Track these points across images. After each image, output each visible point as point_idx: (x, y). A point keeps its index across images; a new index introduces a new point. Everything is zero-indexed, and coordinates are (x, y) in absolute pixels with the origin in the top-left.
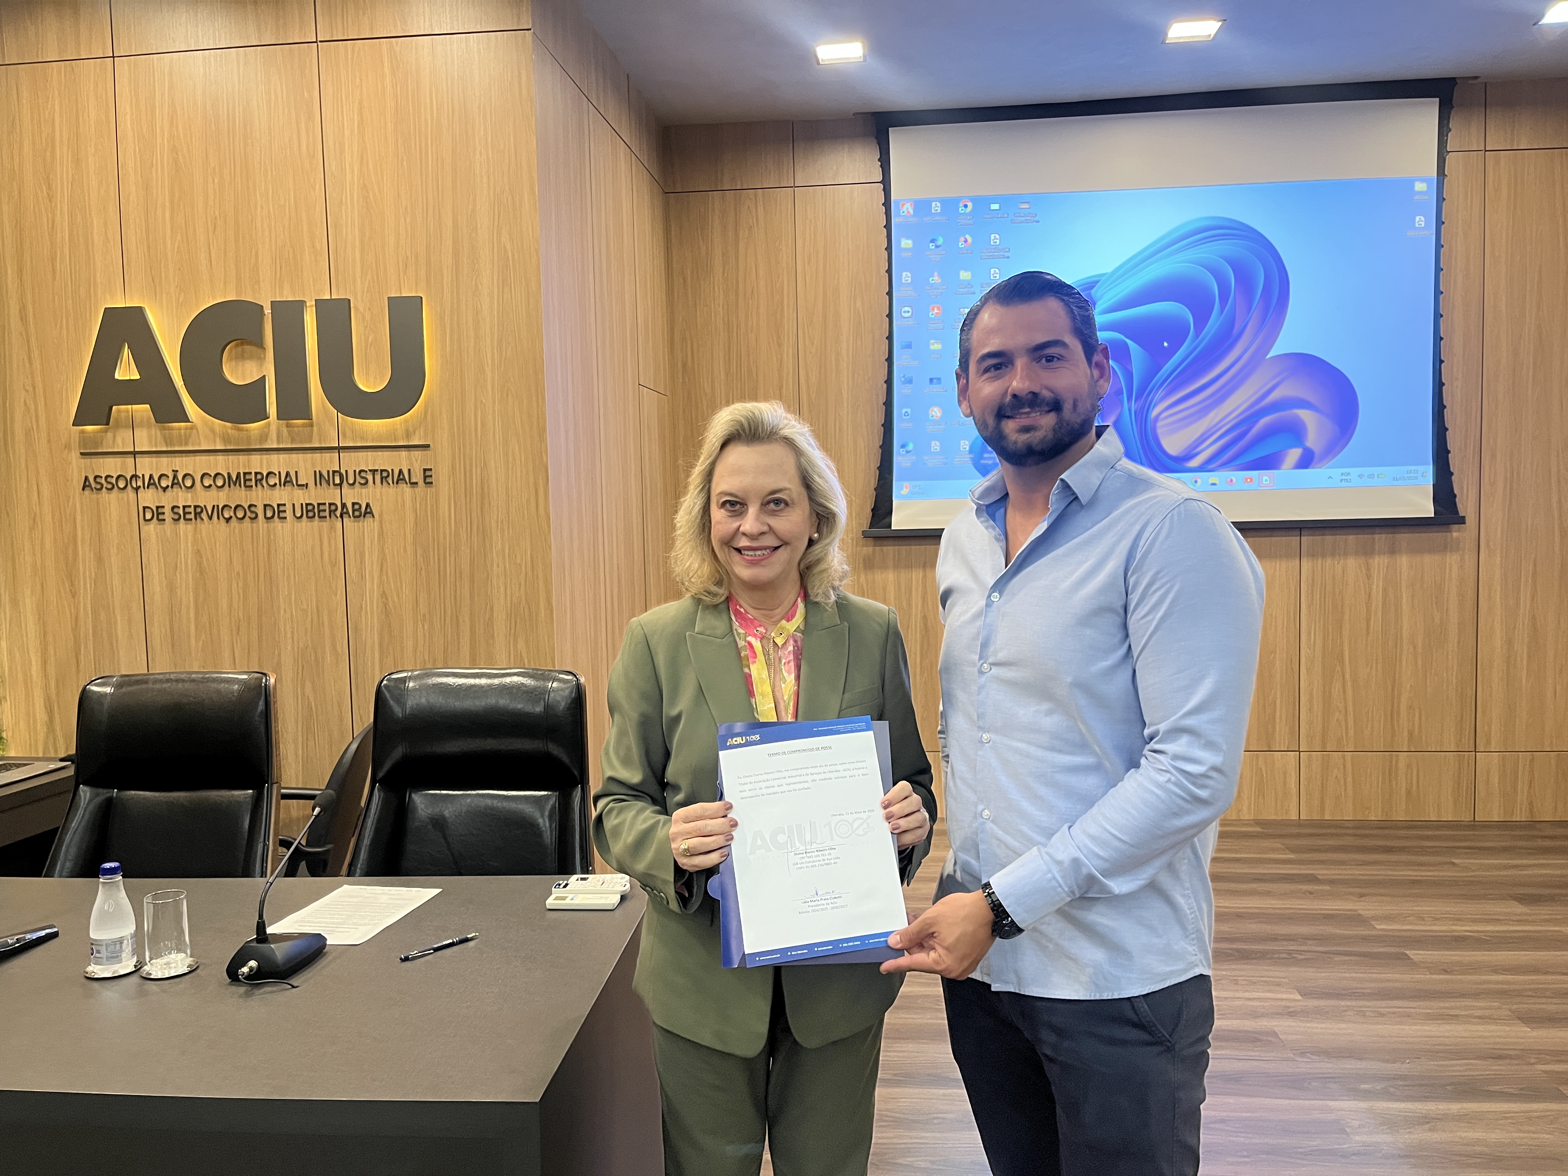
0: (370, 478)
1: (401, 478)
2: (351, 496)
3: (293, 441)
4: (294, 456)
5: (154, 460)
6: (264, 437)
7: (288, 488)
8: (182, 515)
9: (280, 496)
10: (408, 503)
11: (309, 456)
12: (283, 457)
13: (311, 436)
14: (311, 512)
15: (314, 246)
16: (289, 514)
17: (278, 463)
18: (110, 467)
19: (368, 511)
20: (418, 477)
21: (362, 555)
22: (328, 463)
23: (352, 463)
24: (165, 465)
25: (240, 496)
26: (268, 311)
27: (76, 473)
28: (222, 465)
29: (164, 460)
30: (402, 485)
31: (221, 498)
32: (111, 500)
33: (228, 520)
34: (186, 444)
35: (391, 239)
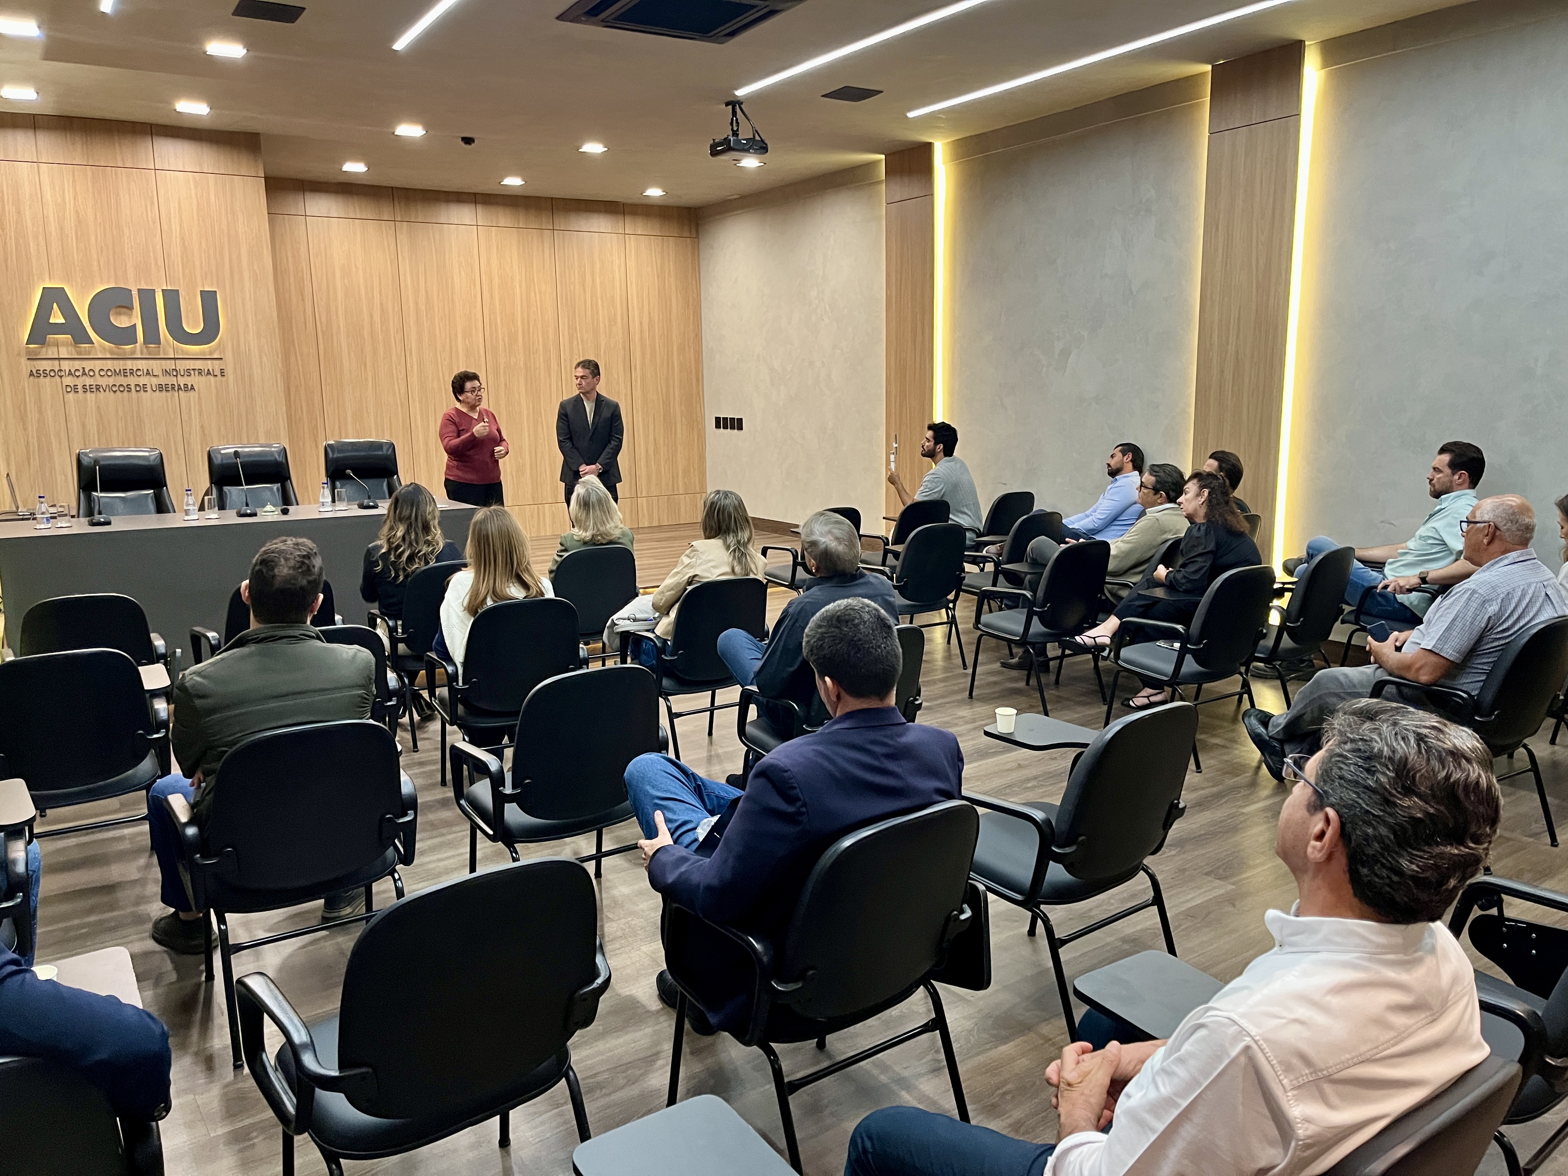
0: (192, 372)
1: (209, 373)
2: (182, 381)
3: (149, 354)
4: (151, 362)
5: (71, 362)
6: (134, 352)
7: (148, 377)
8: (88, 389)
9: (145, 381)
10: (213, 384)
11: (158, 362)
12: (144, 362)
13: (159, 351)
14: (160, 388)
15: (156, 264)
16: (149, 389)
18: (45, 365)
19: (193, 388)
20: (217, 372)
21: (190, 409)
22: (170, 365)
23: (182, 365)
24: (78, 365)
25: (121, 380)
26: (135, 293)
27: (24, 369)
28: (109, 364)
29: (77, 362)
30: (209, 376)
31: (111, 381)
32: (46, 382)
33: (115, 392)
34: (89, 354)
35: (198, 264)
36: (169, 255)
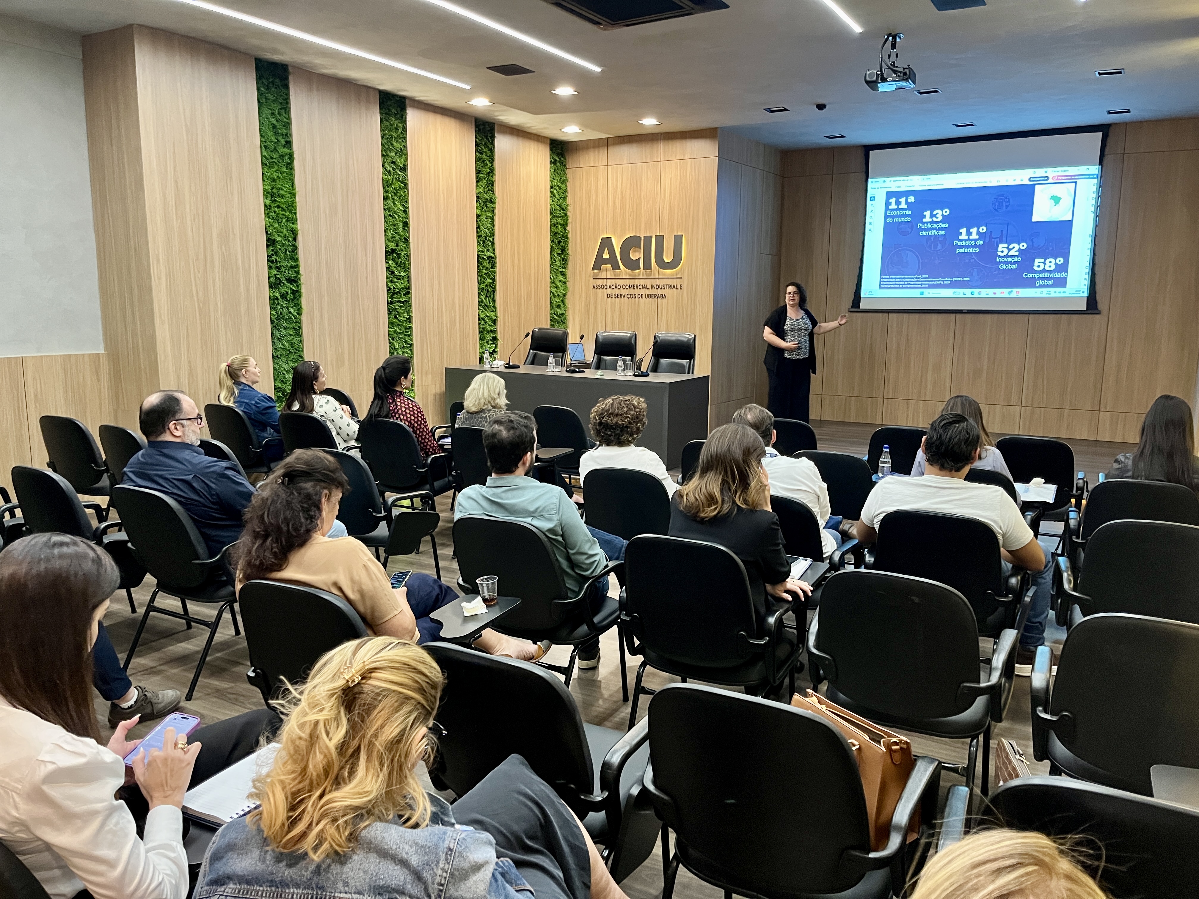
0: (666, 287)
1: (674, 287)
2: (661, 292)
3: (646, 276)
4: (646, 280)
5: (611, 280)
6: (639, 275)
7: (644, 289)
8: (617, 296)
9: (642, 291)
10: (675, 295)
11: (650, 280)
12: (643, 280)
13: (651, 274)
14: (650, 296)
15: (656, 219)
16: (644, 297)
17: (642, 282)
18: (600, 282)
19: (665, 296)
20: (678, 287)
21: (662, 309)
22: (655, 282)
23: (661, 282)
24: (613, 282)
25: (631, 291)
26: (643, 238)
27: (591, 284)
28: (628, 282)
29: (613, 281)
30: (674, 289)
31: (627, 292)
32: (600, 291)
33: (628, 298)
34: (619, 276)
35: (676, 218)
36: (662, 214)
